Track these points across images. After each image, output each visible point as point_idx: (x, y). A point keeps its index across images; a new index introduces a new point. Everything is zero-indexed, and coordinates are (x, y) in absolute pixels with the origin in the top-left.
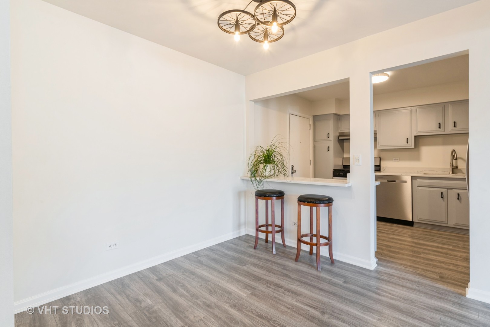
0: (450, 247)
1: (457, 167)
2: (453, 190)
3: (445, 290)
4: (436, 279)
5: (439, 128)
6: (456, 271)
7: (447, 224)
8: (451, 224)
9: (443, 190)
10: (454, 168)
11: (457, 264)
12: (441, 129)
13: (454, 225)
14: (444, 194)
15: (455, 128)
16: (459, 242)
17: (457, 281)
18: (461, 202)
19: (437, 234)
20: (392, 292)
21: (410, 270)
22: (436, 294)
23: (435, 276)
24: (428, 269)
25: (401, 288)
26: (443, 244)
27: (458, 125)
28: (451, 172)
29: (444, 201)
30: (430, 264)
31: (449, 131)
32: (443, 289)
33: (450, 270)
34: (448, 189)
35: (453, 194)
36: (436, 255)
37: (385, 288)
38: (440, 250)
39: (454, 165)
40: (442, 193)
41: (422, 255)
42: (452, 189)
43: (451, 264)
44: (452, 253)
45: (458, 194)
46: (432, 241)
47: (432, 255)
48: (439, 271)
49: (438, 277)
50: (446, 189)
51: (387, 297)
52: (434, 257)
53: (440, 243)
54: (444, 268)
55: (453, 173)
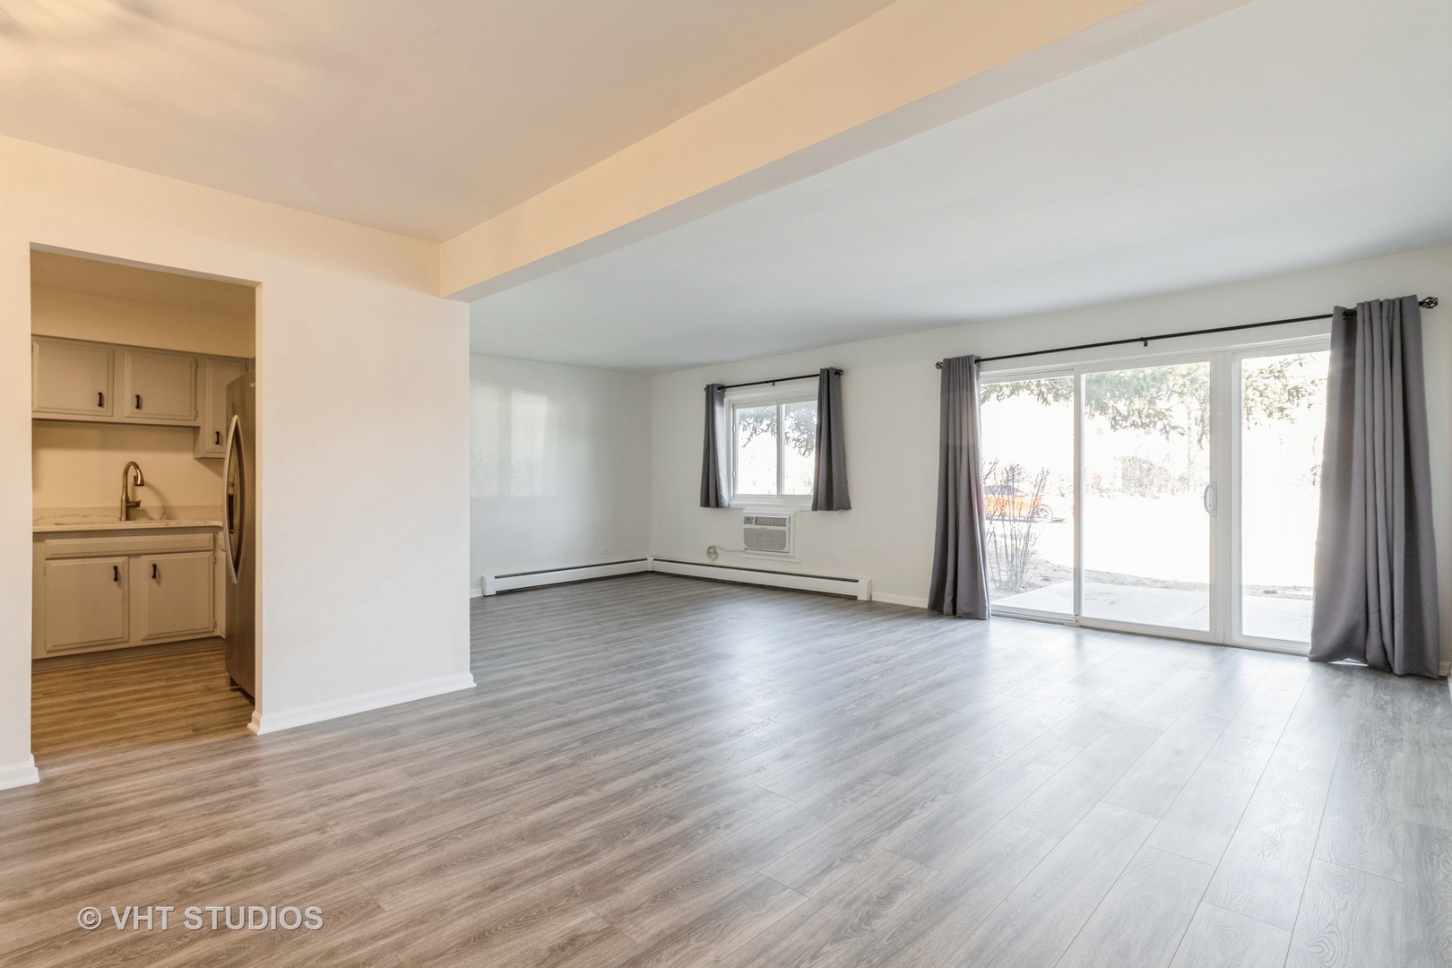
0: (163, 683)
1: (137, 504)
2: (143, 557)
3: (222, 742)
4: (191, 736)
5: (101, 405)
6: (209, 712)
7: (128, 641)
8: (136, 639)
9: (118, 561)
10: (132, 506)
11: (202, 702)
12: (105, 409)
13: (144, 640)
14: (120, 570)
15: (138, 411)
16: (170, 670)
17: (226, 724)
18: (159, 583)
19: (111, 670)
20: (137, 788)
21: (126, 745)
22: (214, 753)
23: (184, 734)
24: (159, 729)
25: (145, 775)
26: (141, 683)
27: (144, 403)
28: (124, 518)
29: (119, 586)
30: (154, 722)
31: (126, 415)
32: (216, 743)
33: (199, 714)
34: (128, 555)
35: (141, 567)
36: (150, 705)
37: (114, 790)
38: (148, 694)
39: (131, 500)
40: (116, 568)
41: (120, 715)
42: (138, 555)
43: (191, 706)
44: (174, 690)
45: (155, 566)
46: (115, 686)
47: (140, 707)
48: (183, 723)
49: (191, 732)
50: (126, 558)
51: (134, 797)
52: (149, 708)
53: (134, 684)
54: (186, 717)
55: (128, 518)
